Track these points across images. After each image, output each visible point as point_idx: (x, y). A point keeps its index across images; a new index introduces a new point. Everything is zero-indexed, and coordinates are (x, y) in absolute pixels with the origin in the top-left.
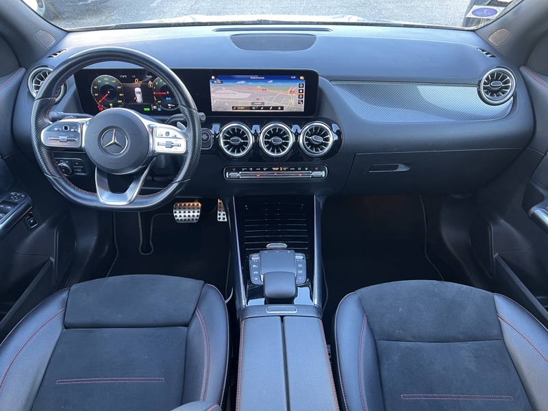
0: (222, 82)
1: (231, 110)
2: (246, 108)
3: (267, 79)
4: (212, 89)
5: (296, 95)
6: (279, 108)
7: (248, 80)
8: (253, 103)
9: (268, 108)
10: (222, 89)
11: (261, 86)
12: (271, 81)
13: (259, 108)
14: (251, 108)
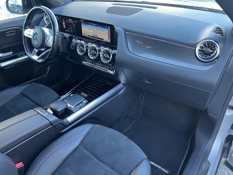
0: (85, 25)
1: (88, 36)
2: (92, 37)
3: (98, 26)
4: (82, 27)
5: (107, 35)
6: (102, 39)
7: (92, 25)
8: (94, 35)
9: (98, 38)
10: (85, 27)
11: (96, 28)
12: (99, 27)
13: (96, 38)
14: (93, 37)
